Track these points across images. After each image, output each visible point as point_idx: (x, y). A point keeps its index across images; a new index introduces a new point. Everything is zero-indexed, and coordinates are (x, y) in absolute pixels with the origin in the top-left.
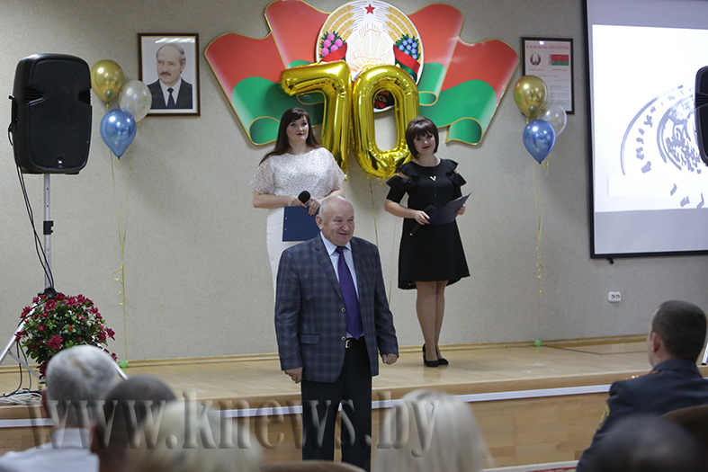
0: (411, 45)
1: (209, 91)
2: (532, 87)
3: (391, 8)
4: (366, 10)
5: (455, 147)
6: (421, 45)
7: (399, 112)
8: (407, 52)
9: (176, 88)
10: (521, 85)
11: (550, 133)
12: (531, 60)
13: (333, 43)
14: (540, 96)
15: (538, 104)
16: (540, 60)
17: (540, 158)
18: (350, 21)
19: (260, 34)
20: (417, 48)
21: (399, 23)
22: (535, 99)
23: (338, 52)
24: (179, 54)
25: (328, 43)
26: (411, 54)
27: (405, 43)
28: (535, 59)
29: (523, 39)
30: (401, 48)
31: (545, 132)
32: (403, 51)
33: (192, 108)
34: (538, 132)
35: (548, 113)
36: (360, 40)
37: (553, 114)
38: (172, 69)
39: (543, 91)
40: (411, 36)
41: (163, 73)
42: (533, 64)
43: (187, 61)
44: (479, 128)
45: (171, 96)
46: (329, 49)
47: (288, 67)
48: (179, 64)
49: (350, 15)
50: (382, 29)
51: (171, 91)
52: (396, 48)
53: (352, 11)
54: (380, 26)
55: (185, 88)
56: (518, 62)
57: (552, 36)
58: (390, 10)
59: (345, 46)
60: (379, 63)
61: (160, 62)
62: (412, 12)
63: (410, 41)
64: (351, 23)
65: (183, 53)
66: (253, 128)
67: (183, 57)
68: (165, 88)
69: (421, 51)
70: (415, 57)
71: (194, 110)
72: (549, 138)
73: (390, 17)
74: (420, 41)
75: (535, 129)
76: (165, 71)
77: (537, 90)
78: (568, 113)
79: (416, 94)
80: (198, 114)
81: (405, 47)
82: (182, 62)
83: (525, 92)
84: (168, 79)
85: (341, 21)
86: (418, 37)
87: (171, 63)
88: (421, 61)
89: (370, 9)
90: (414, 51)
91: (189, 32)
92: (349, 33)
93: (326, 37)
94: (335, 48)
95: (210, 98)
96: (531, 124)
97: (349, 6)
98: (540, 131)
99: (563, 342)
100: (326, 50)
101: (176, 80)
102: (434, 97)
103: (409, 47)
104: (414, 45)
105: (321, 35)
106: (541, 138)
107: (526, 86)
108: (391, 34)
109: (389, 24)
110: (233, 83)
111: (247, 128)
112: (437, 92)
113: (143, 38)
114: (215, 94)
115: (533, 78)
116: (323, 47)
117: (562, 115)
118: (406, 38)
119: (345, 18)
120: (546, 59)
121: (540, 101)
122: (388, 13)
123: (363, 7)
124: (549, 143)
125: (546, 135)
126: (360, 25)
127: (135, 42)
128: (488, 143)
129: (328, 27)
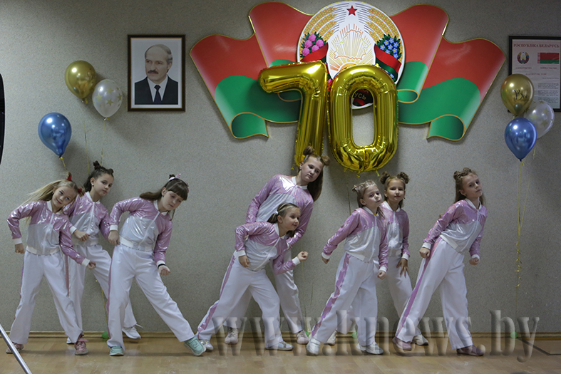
0: (393, 44)
1: (194, 89)
2: (517, 86)
3: (373, 10)
4: (348, 12)
5: (436, 143)
6: (402, 44)
7: (376, 109)
8: (388, 52)
9: (163, 85)
10: (508, 84)
11: (531, 132)
12: (519, 58)
13: (314, 43)
14: (525, 94)
15: (523, 103)
16: (527, 58)
17: (521, 155)
18: (331, 23)
19: (244, 35)
20: (398, 48)
21: (381, 24)
22: (519, 97)
23: (319, 52)
24: (166, 54)
25: (309, 43)
26: (392, 53)
27: (386, 43)
28: (523, 57)
29: (511, 38)
30: (382, 47)
31: (525, 131)
32: (384, 51)
33: (177, 104)
34: (518, 130)
35: (534, 111)
36: (341, 40)
37: (539, 112)
38: (159, 68)
39: (528, 90)
40: (393, 36)
41: (151, 72)
42: (520, 62)
43: (174, 61)
44: (461, 125)
45: (158, 94)
46: (310, 49)
47: (270, 66)
48: (166, 63)
49: (332, 17)
50: (363, 30)
51: (158, 88)
52: (377, 48)
53: (334, 13)
54: (361, 27)
55: (172, 85)
56: (504, 60)
57: (542, 35)
58: (373, 11)
59: (326, 45)
60: (360, 63)
61: (148, 61)
62: (396, 13)
63: (392, 41)
64: (332, 24)
65: (169, 52)
66: (234, 123)
67: (170, 56)
68: (152, 85)
69: (403, 50)
70: (396, 56)
71: (179, 106)
72: (529, 136)
73: (372, 18)
74: (401, 39)
75: (515, 127)
76: (153, 69)
77: (522, 88)
78: (555, 110)
79: (394, 93)
80: (183, 110)
81: (387, 47)
82: (169, 61)
83: (510, 90)
84: (156, 77)
85: (323, 22)
86: (400, 37)
87: (159, 63)
88: (402, 61)
89: (352, 11)
90: (395, 51)
91: (176, 33)
92: (331, 34)
93: (307, 37)
94: (316, 48)
95: (195, 93)
96: (514, 122)
97: (331, 9)
98: (520, 129)
99: (542, 335)
100: (307, 50)
101: (163, 78)
102: (416, 94)
103: (390, 47)
104: (396, 45)
105: (303, 35)
106: (520, 136)
107: (512, 85)
108: (372, 35)
109: (371, 25)
110: (216, 81)
111: (229, 123)
112: (418, 90)
113: (133, 40)
114: (200, 91)
115: (519, 78)
116: (304, 47)
117: (548, 114)
118: (387, 38)
119: (327, 19)
120: (534, 58)
121: (526, 99)
122: (370, 14)
123: (345, 9)
124: (530, 141)
125: (525, 134)
126: (342, 26)
127: (126, 42)
128: (470, 139)
129: (309, 28)
